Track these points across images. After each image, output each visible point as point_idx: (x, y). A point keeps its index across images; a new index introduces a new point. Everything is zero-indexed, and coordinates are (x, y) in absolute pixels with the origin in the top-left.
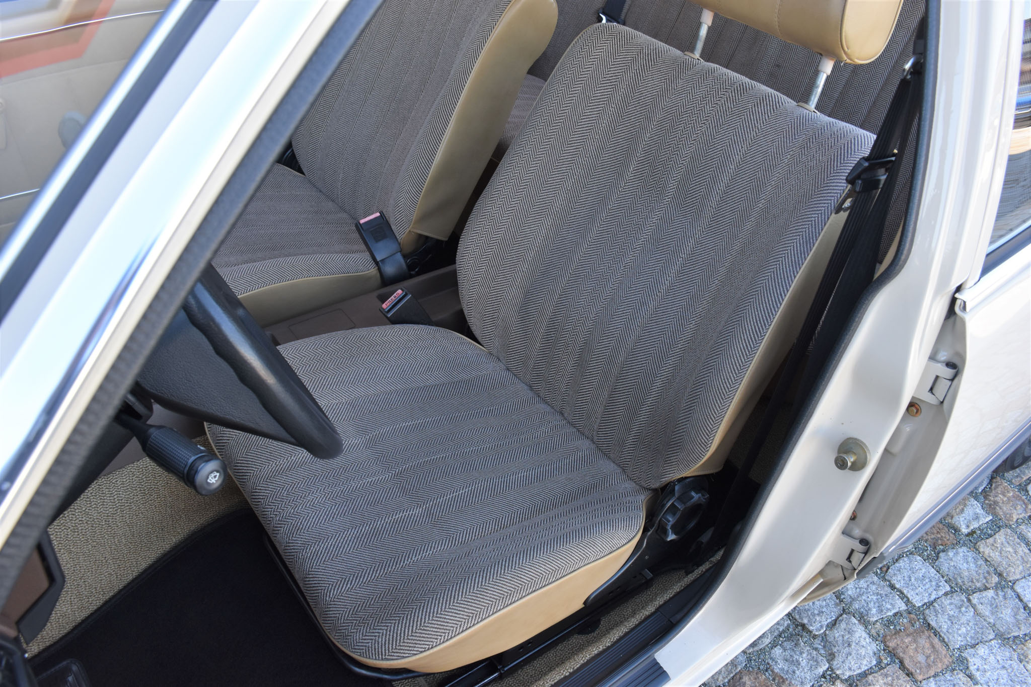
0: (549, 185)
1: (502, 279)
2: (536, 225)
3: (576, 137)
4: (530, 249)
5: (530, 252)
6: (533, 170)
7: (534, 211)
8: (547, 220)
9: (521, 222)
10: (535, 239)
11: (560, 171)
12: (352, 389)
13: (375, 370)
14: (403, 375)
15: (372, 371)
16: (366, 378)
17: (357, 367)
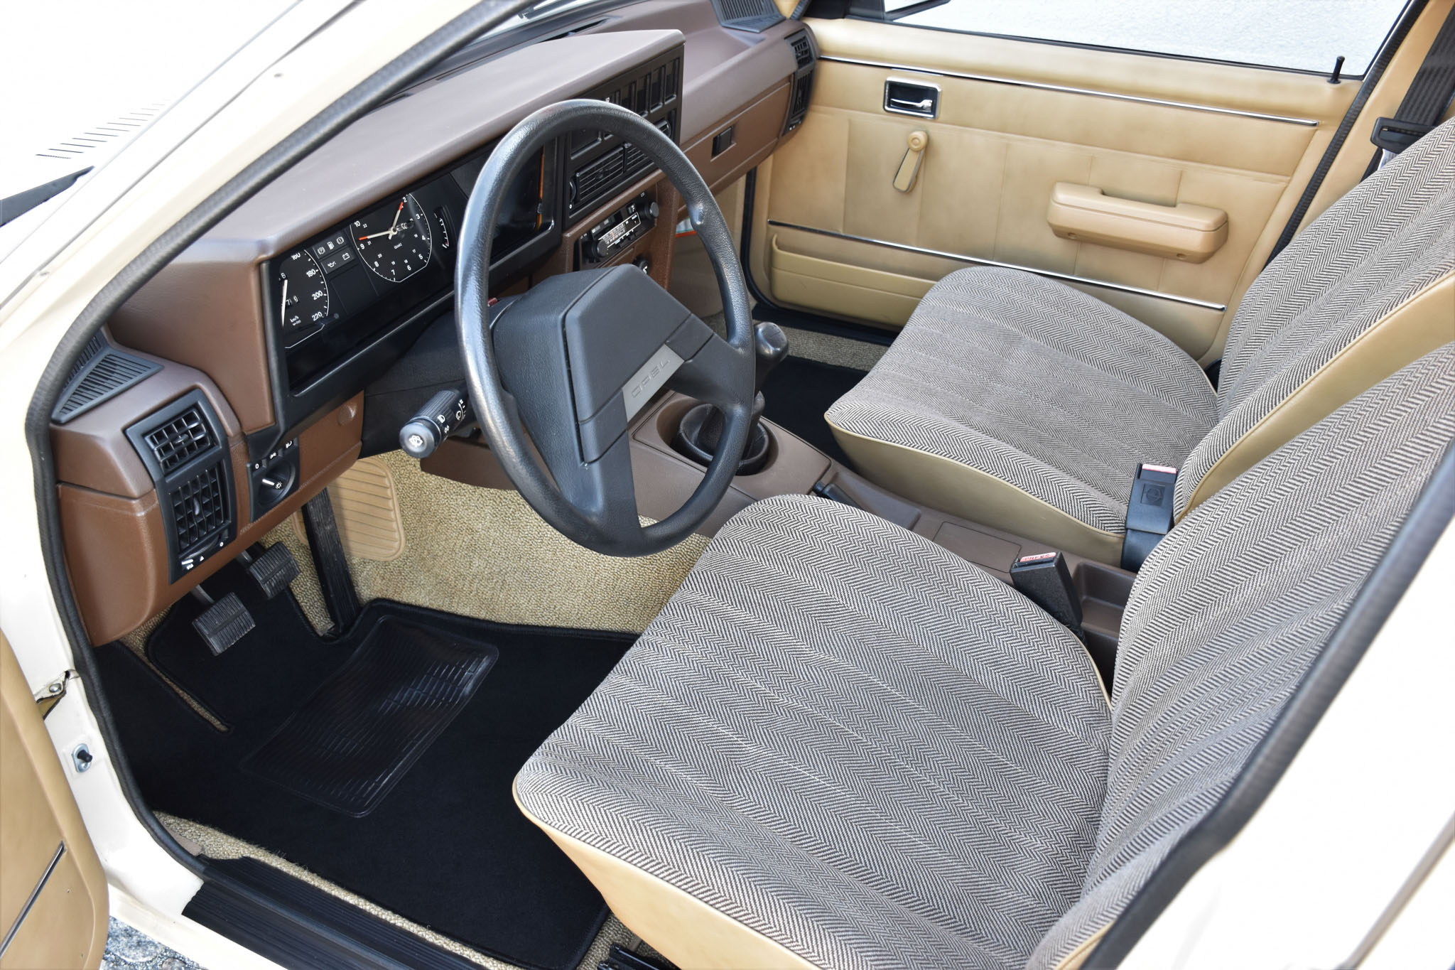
0: (1294, 527)
1: (1162, 621)
2: (1244, 574)
3: (1371, 477)
4: (1219, 605)
5: (1216, 608)
6: (1285, 491)
7: (1253, 552)
8: (1264, 577)
9: (1227, 557)
10: (1232, 594)
11: (1321, 515)
12: (875, 605)
13: (924, 610)
14: (953, 642)
15: (918, 608)
16: (903, 608)
17: (905, 589)
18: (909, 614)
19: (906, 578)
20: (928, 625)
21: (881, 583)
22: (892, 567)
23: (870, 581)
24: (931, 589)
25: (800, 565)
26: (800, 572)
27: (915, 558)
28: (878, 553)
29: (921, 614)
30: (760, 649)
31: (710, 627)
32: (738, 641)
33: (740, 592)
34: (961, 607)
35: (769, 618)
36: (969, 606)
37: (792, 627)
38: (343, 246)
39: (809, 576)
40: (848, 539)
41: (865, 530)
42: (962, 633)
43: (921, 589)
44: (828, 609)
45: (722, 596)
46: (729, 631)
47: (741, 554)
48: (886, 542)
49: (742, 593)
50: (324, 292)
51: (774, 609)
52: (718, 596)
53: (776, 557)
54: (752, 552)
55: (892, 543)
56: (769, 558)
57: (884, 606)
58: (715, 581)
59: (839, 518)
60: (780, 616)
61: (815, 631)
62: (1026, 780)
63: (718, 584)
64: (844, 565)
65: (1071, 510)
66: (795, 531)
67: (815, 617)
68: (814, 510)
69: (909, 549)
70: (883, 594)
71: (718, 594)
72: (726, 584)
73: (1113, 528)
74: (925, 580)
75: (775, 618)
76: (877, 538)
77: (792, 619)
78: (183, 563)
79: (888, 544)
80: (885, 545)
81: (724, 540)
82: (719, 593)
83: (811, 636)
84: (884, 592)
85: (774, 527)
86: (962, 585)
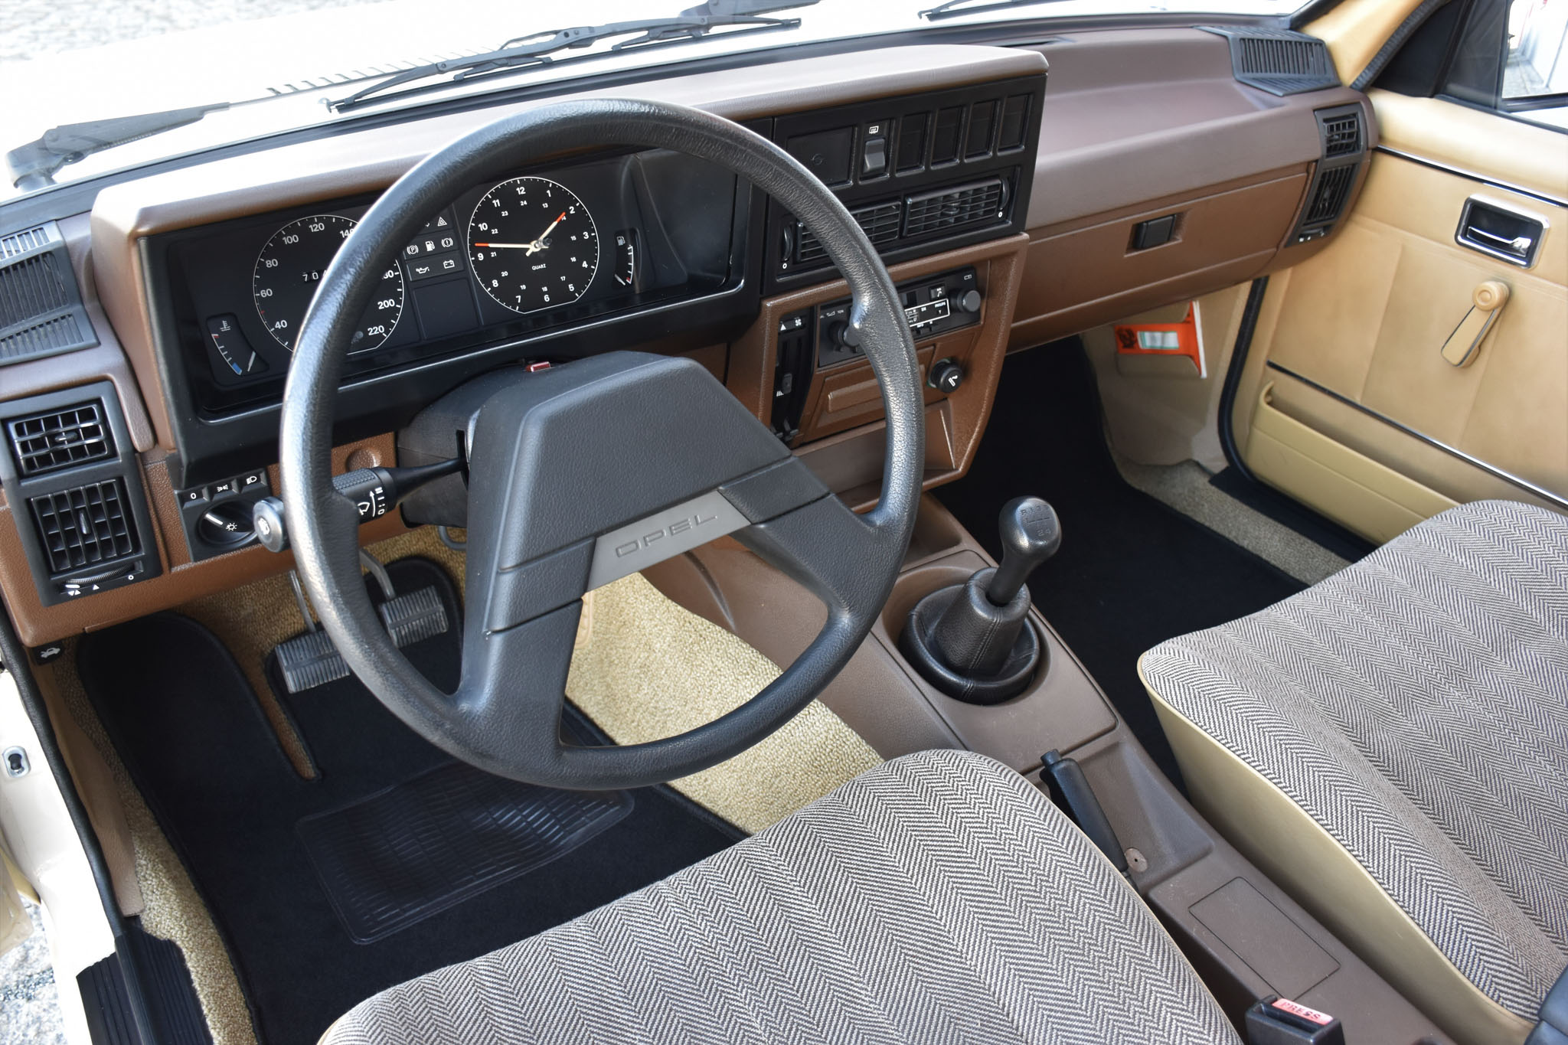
12: (1006, 974)
13: (1076, 1014)
15: (1069, 1007)
16: (1046, 998)
17: (1063, 969)
19: (1071, 953)
21: (1031, 945)
22: (1058, 928)
23: (1016, 935)
24: (1102, 988)
25: (931, 866)
26: (925, 878)
27: (1098, 928)
28: (1048, 898)
29: (1068, 1019)
30: (796, 970)
31: (752, 907)
32: (774, 944)
33: (826, 873)
34: (1136, 1037)
35: (840, 929)
37: (864, 955)
38: (449, 250)
39: (933, 889)
40: (1016, 857)
41: (1047, 854)
43: (1087, 979)
44: (933, 950)
45: (799, 868)
46: (772, 925)
47: (866, 817)
48: (1067, 884)
49: (828, 876)
50: (398, 302)
51: (855, 917)
52: (793, 867)
53: (907, 843)
54: (881, 820)
55: (1075, 891)
56: (897, 838)
57: (1019, 983)
58: (805, 842)
59: (1020, 821)
60: (857, 931)
61: (895, 975)
63: (806, 848)
64: (991, 895)
66: (953, 813)
67: (906, 954)
68: (993, 794)
69: (1096, 911)
70: (1027, 962)
71: (795, 863)
72: (816, 854)
73: (1515, 1005)
74: (1099, 970)
75: (848, 932)
76: (1058, 874)
77: (870, 944)
78: (68, 586)
79: (1069, 890)
80: (1063, 889)
81: (859, 788)
82: (798, 862)
83: (884, 981)
84: (1030, 960)
85: (931, 796)
86: (1152, 1003)
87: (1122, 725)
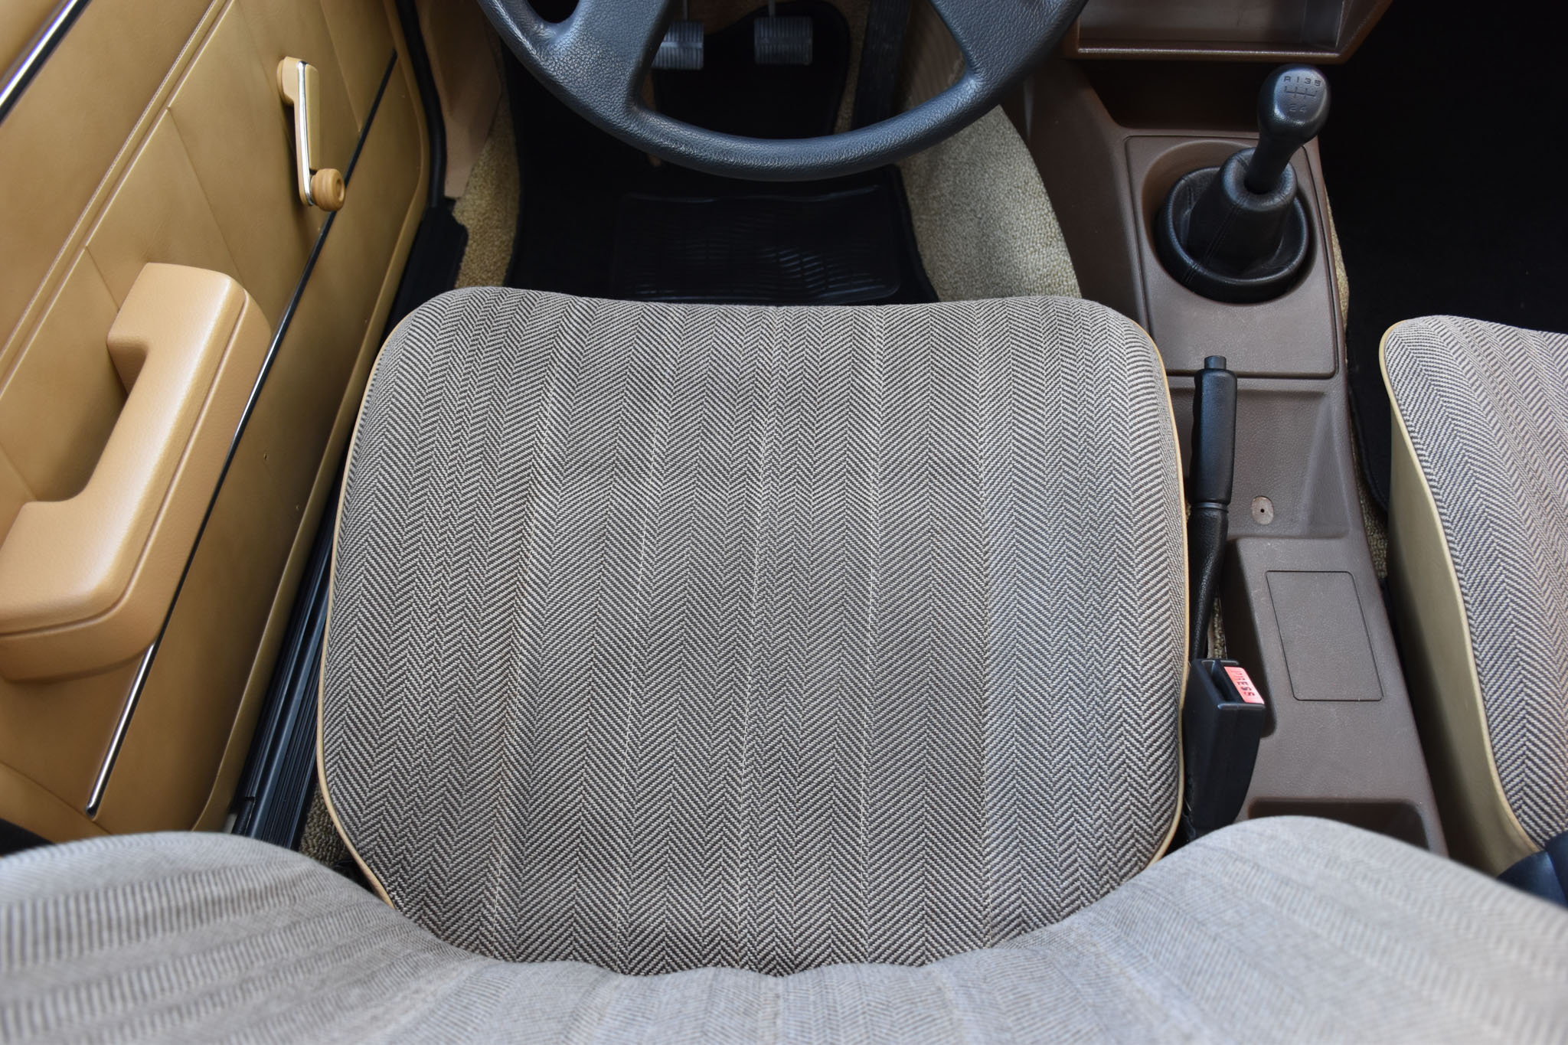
14: (1020, 651)
15: (1039, 572)
16: (1026, 555)
17: (1055, 537)
18: (1023, 567)
20: (1024, 602)
21: (1042, 503)
22: (1074, 499)
23: (1036, 488)
25: (1005, 396)
26: (993, 403)
28: (1083, 469)
29: (1032, 582)
30: (828, 424)
34: (1078, 627)
36: (1087, 635)
39: (993, 416)
42: (1042, 654)
43: (1069, 556)
44: (956, 466)
45: (892, 346)
46: (834, 380)
47: (984, 331)
57: (1012, 531)
60: (902, 419)
61: (909, 470)
62: (849, 857)
64: (1038, 444)
65: (1497, 730)
70: (1030, 517)
73: (1532, 824)
74: (1084, 553)
75: (894, 416)
77: (905, 434)
83: (897, 470)
84: (1034, 516)
85: (1052, 337)
86: (1109, 604)
87: (1340, 379)
